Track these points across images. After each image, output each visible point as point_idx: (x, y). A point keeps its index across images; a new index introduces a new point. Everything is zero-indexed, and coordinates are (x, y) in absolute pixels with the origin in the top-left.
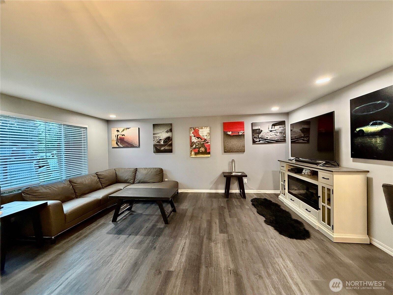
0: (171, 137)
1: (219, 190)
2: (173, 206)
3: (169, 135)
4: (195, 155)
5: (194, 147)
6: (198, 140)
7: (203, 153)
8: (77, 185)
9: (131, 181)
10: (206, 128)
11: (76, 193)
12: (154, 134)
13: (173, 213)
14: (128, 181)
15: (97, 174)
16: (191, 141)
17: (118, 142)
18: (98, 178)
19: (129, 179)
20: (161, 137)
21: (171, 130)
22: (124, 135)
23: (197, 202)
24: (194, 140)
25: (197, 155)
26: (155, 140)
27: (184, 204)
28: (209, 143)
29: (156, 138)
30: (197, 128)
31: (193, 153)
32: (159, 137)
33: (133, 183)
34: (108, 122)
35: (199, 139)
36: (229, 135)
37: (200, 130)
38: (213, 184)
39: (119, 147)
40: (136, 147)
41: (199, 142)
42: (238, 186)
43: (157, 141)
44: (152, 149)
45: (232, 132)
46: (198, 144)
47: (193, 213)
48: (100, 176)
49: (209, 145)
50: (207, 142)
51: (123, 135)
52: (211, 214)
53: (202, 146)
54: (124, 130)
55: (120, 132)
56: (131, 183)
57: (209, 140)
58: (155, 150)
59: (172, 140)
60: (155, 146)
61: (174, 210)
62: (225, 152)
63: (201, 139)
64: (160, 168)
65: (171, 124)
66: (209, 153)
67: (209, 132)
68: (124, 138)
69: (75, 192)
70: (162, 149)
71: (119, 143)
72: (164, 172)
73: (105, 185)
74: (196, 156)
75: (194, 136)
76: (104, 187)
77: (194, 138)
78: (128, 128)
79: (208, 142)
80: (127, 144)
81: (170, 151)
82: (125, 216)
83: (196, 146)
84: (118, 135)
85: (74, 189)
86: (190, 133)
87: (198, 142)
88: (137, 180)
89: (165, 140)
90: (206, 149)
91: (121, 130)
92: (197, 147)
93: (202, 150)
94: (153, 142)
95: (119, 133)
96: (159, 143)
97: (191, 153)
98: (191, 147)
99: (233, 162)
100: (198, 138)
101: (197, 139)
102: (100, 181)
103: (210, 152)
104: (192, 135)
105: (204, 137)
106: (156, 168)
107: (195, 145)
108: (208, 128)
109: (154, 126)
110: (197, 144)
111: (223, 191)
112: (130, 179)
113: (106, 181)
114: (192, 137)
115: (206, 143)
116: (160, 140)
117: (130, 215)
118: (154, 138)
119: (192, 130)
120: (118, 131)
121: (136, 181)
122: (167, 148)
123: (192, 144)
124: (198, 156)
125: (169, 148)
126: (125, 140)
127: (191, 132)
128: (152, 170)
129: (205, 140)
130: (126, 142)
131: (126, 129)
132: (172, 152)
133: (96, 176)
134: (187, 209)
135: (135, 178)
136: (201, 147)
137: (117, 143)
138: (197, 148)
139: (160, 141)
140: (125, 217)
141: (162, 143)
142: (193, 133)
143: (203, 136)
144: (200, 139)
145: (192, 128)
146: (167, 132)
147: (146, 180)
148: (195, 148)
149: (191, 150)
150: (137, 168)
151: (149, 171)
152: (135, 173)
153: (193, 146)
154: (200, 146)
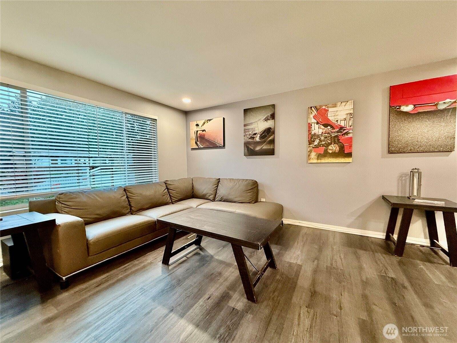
0: (272, 127)
1: (370, 231)
2: (269, 254)
3: (269, 124)
4: (318, 159)
5: (316, 143)
6: (324, 131)
7: (334, 155)
8: (134, 195)
9: (211, 196)
10: (344, 104)
11: (132, 207)
12: (245, 126)
13: (269, 269)
14: (207, 196)
15: (166, 183)
16: (310, 134)
17: (198, 141)
18: (167, 188)
19: (208, 193)
20: (256, 129)
21: (273, 116)
22: (205, 130)
23: (320, 250)
24: (317, 130)
25: (321, 159)
26: (246, 135)
27: (293, 250)
28: (350, 135)
29: (249, 132)
30: (324, 107)
31: (313, 155)
32: (253, 129)
33: (214, 200)
34: (186, 113)
35: (327, 127)
36: (406, 114)
37: (330, 110)
38: (354, 218)
39: (199, 149)
40: (220, 147)
41: (328, 133)
42: (424, 230)
43: (249, 137)
44: (242, 149)
45: (414, 105)
46: (325, 138)
47: (314, 283)
48: (169, 186)
49: (351, 138)
50: (345, 131)
51: (203, 131)
52: (365, 297)
53: (334, 140)
54: (204, 123)
55: (200, 126)
56: (211, 200)
57: (352, 127)
58: (246, 151)
59: (274, 133)
60: (246, 144)
61: (272, 264)
62: (390, 152)
63: (332, 127)
64: (253, 180)
65: (273, 106)
66: (349, 155)
67: (352, 112)
68: (204, 135)
69: (130, 205)
70: (258, 148)
71: (198, 143)
72: (260, 188)
73: (177, 199)
74: (319, 161)
75: (317, 122)
76: (174, 202)
77: (317, 126)
78: (210, 120)
79: (347, 133)
80: (208, 144)
81: (271, 152)
82: (185, 256)
83: (321, 141)
84: (197, 131)
85: (129, 201)
86: (308, 117)
87: (325, 133)
88: (219, 195)
89: (262, 134)
90: (342, 148)
91: (200, 123)
92: (323, 143)
93: (334, 149)
94: (244, 138)
95: (198, 129)
96: (252, 140)
97: (309, 156)
98: (309, 145)
99: (416, 175)
100: (326, 125)
101: (323, 127)
102: (169, 193)
103: (352, 152)
104: (314, 121)
105: (339, 123)
106: (247, 180)
107: (318, 141)
108: (348, 103)
109: (246, 111)
110: (322, 138)
111: (382, 235)
112: (210, 194)
113: (177, 193)
114: (313, 125)
115: (344, 134)
116: (255, 134)
117: (194, 255)
118: (245, 132)
119: (313, 111)
120: (197, 125)
121: (217, 198)
122: (265, 147)
123: (311, 138)
124: (323, 161)
125: (269, 148)
126: (206, 137)
127: (312, 116)
128: (240, 183)
129: (341, 128)
130: (208, 141)
131: (206, 122)
132: (274, 155)
133: (165, 186)
134: (300, 267)
135: (216, 192)
136: (331, 144)
137: (196, 143)
138: (322, 146)
139: (254, 136)
140: (185, 258)
141: (257, 139)
142: (314, 117)
143: (337, 121)
144: (329, 127)
145: (313, 108)
146: (266, 120)
147: (231, 197)
148: (316, 147)
149: (309, 150)
150: (219, 179)
151: (235, 183)
152: (217, 185)
153: (314, 141)
154: (330, 142)
